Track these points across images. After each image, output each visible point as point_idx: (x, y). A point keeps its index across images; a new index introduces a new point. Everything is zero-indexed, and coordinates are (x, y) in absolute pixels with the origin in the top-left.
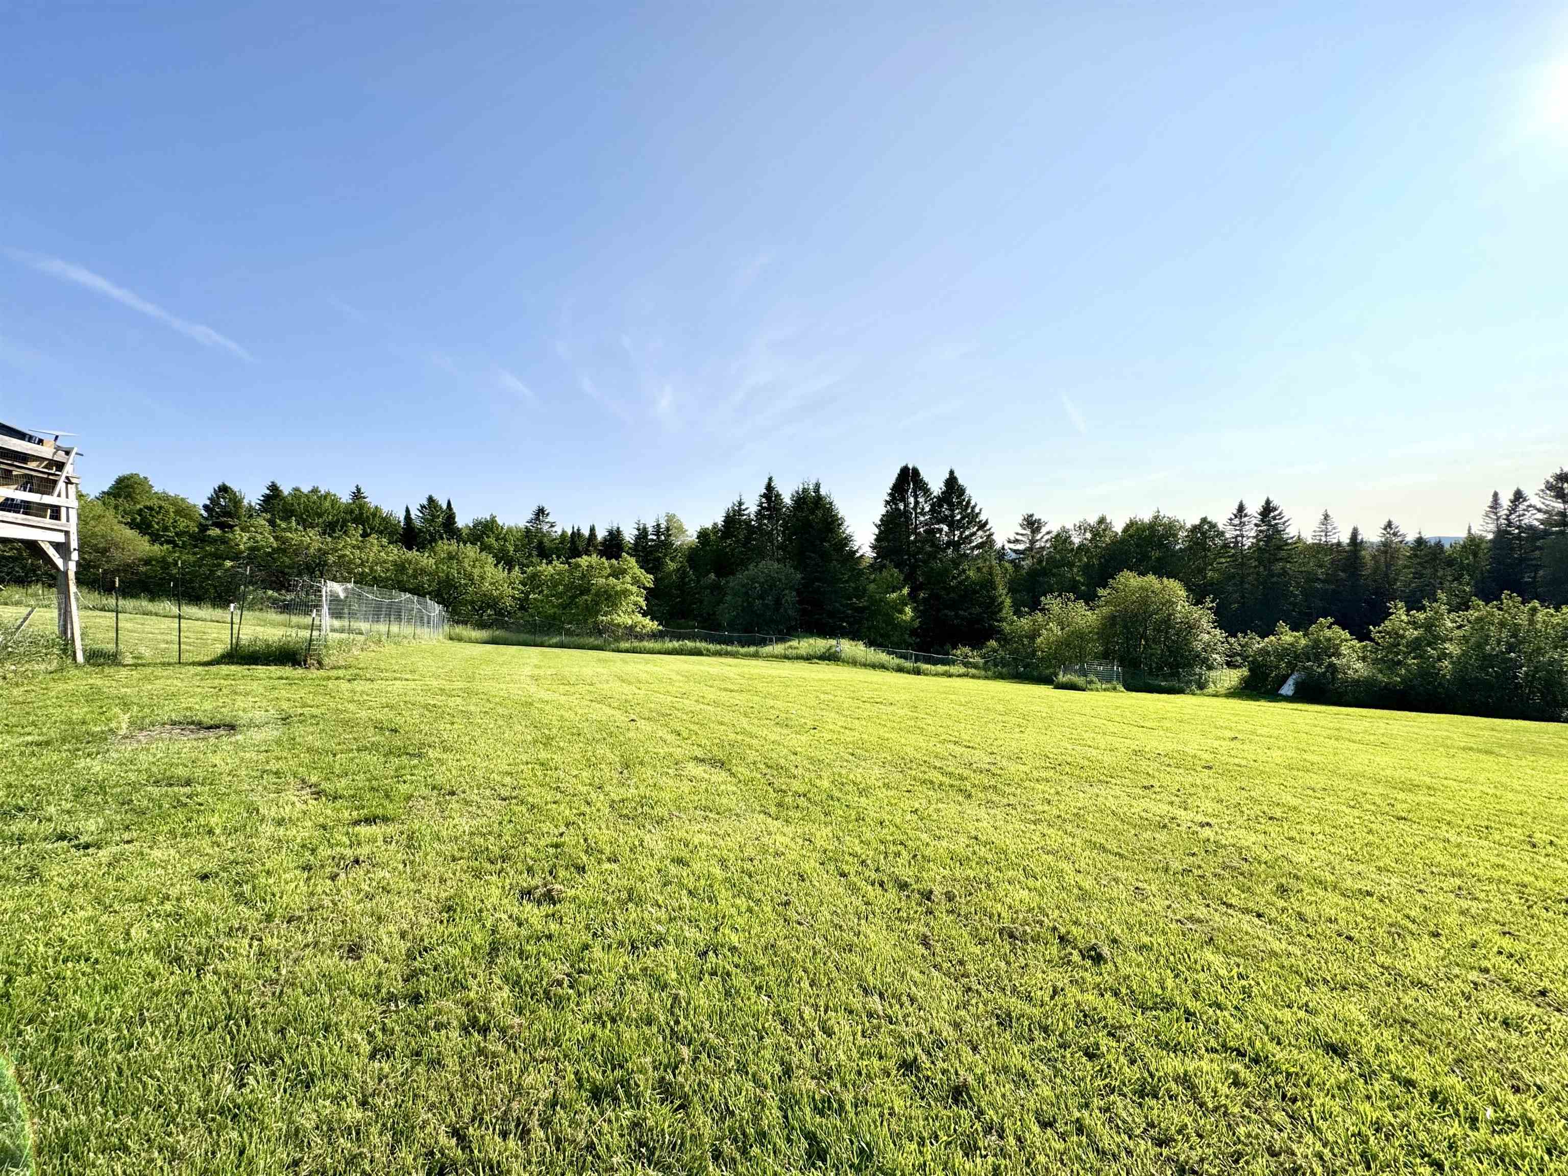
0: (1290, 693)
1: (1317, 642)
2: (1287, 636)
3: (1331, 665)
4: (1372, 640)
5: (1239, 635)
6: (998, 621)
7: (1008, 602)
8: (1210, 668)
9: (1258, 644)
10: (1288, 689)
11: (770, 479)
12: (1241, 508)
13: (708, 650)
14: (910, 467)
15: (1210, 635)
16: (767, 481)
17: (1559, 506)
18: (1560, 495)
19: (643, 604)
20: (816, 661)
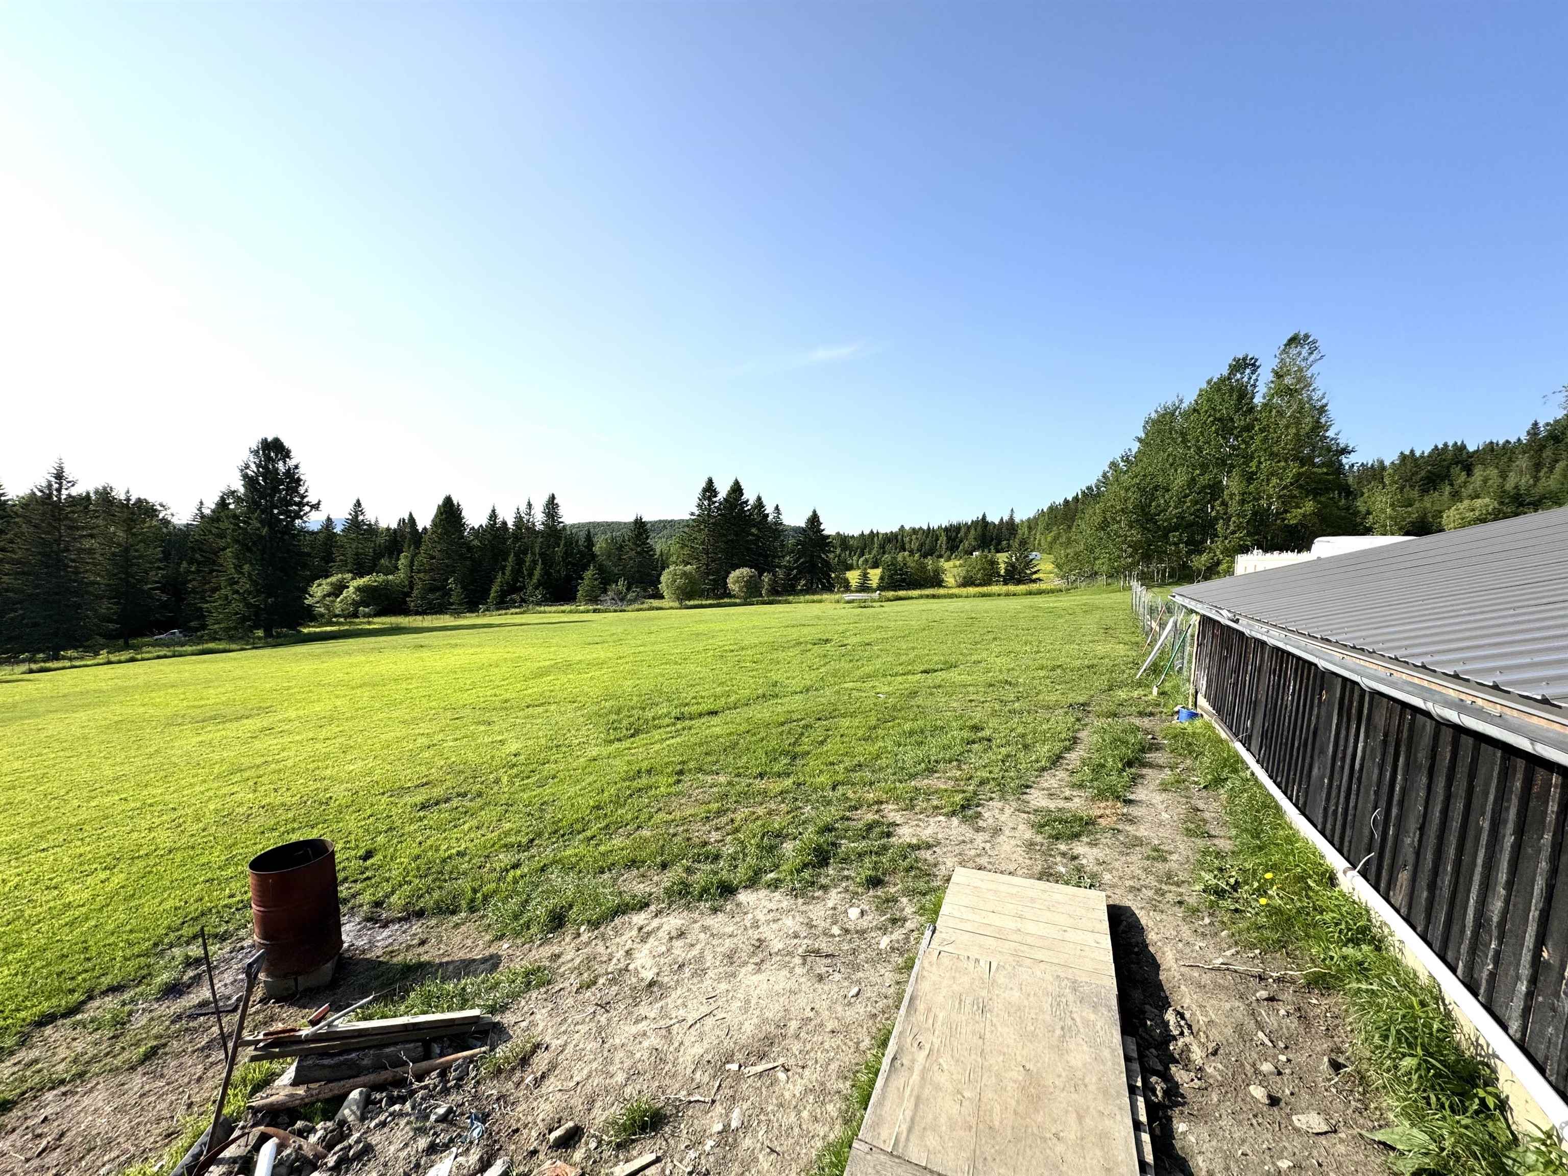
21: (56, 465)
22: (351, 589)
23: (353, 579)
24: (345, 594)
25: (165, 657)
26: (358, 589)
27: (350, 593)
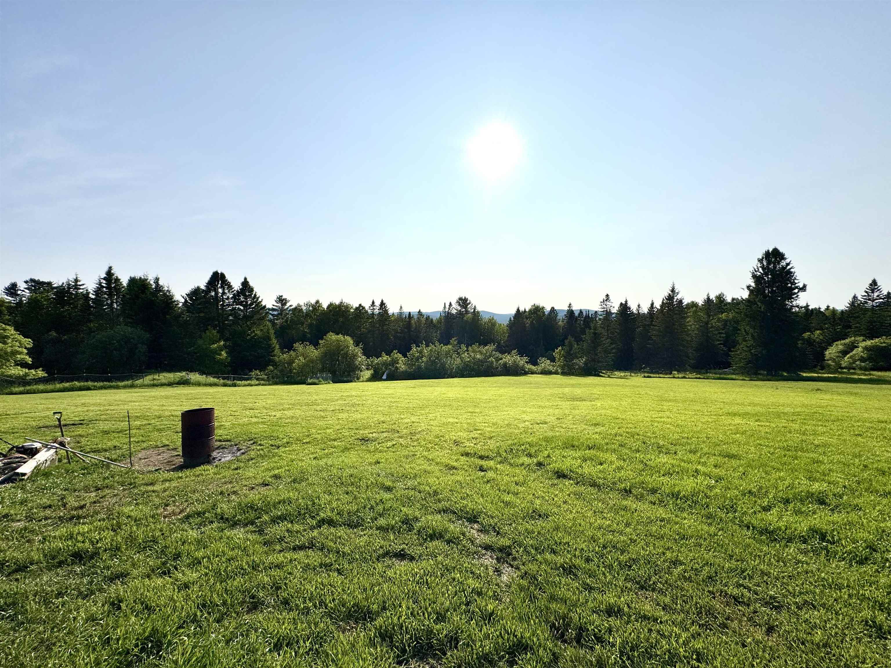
1: (393, 359)
2: (385, 358)
3: (396, 367)
4: (408, 357)
5: (370, 358)
6: (272, 356)
8: (361, 371)
9: (376, 361)
10: (384, 377)
11: (110, 267)
12: (373, 303)
14: (219, 272)
15: (361, 358)
16: (106, 269)
17: (459, 308)
18: (459, 305)
19: (29, 360)
20: (175, 385)
21: (672, 286)
22: (860, 349)
23: (864, 340)
24: (854, 352)
25: (699, 378)
26: (866, 348)
27: (858, 351)
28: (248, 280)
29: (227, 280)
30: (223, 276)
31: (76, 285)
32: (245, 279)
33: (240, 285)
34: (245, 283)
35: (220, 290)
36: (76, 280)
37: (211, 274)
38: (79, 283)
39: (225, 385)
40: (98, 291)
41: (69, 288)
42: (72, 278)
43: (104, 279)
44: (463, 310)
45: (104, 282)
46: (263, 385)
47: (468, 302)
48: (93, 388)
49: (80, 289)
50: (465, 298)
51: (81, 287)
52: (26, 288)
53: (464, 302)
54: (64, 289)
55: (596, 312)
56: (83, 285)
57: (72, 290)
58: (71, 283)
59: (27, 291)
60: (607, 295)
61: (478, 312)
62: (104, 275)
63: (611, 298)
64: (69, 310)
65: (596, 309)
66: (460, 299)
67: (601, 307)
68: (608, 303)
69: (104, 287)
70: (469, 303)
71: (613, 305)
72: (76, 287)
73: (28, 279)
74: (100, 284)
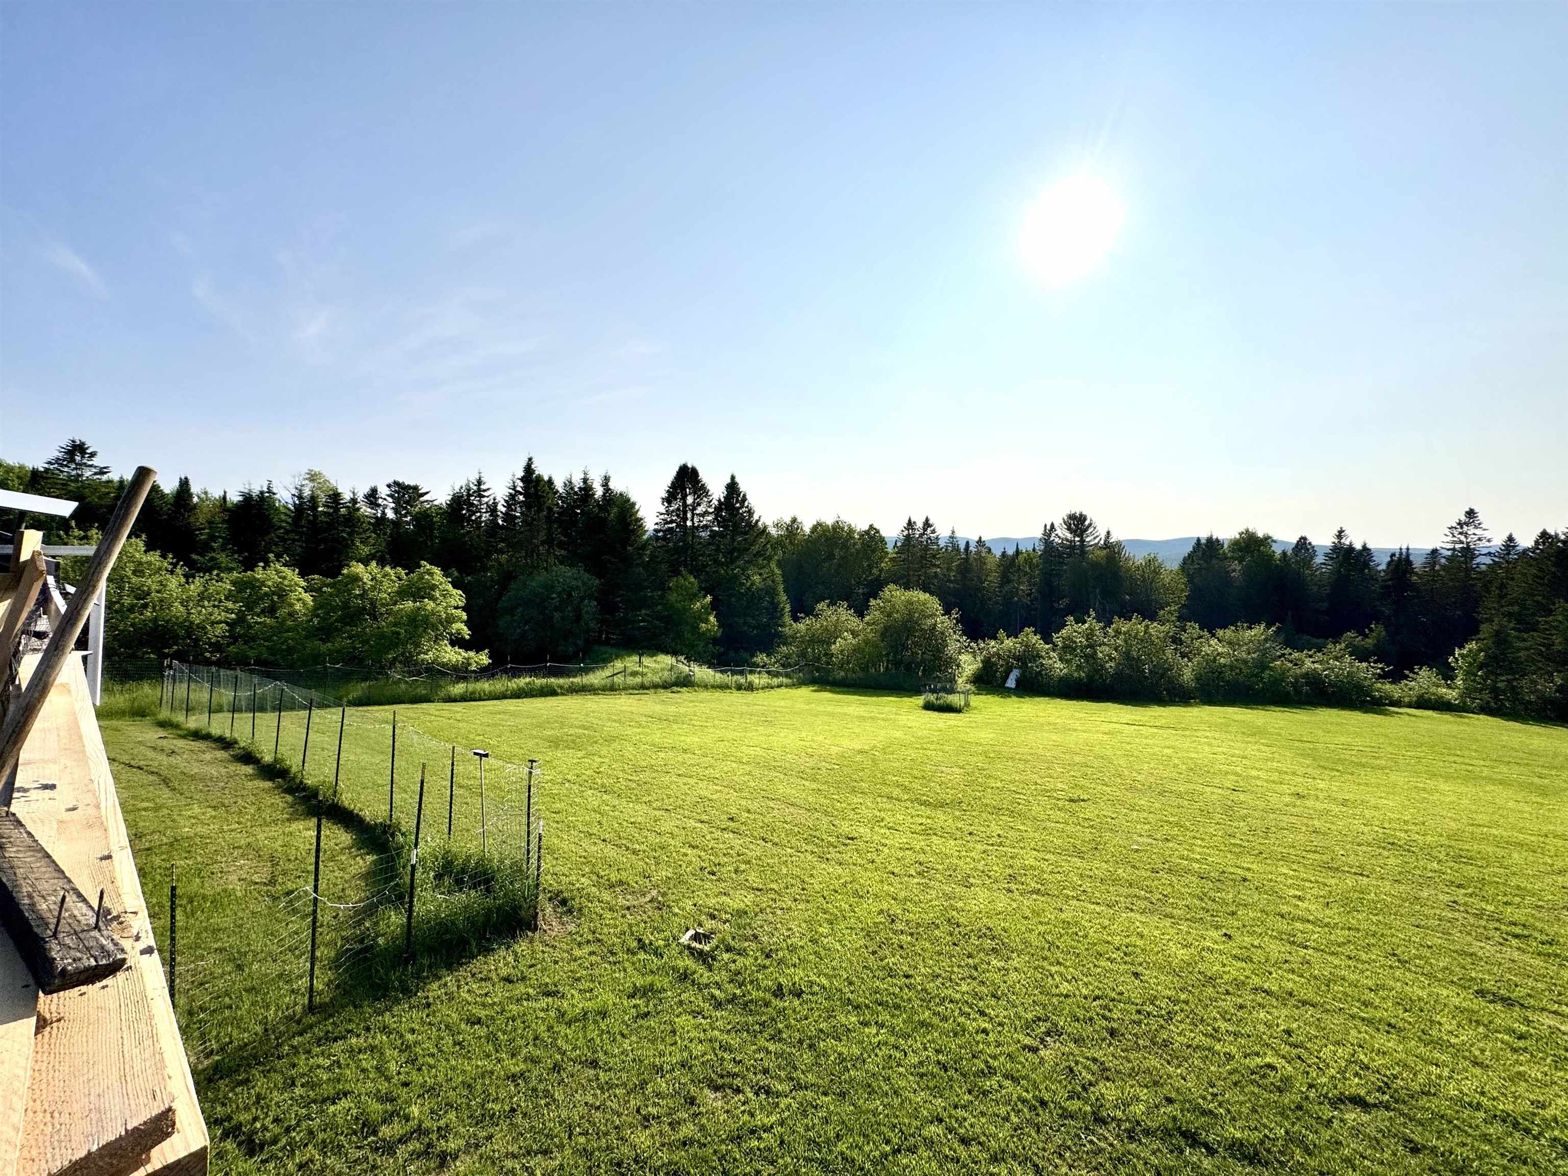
0: (1013, 686)
1: (1027, 647)
2: (1009, 643)
4: (1055, 644)
5: (980, 641)
6: (781, 626)
7: (788, 608)
10: (1011, 683)
11: (530, 459)
13: (561, 687)
14: (690, 466)
15: (955, 642)
16: (524, 463)
17: (1069, 536)
18: (1069, 529)
19: (466, 633)
20: (675, 689)
28: (737, 480)
29: (699, 481)
30: (694, 472)
31: (479, 490)
32: (733, 478)
33: (723, 489)
34: (732, 487)
35: (690, 500)
36: (479, 482)
37: (677, 469)
38: (483, 487)
39: (739, 688)
40: (511, 501)
41: (469, 495)
42: (473, 478)
43: (522, 479)
44: (1077, 539)
45: (521, 484)
46: (786, 686)
47: (1087, 523)
48: (559, 691)
49: (484, 496)
50: (1081, 515)
51: (485, 494)
52: (388, 496)
53: (1077, 523)
54: (462, 496)
55: (1435, 552)
56: (488, 489)
57: (472, 498)
58: (471, 486)
59: (390, 500)
60: (1471, 513)
61: (1119, 543)
62: (521, 474)
63: (1481, 517)
64: (470, 532)
65: (1438, 545)
66: (1072, 517)
67: (1450, 538)
68: (1471, 530)
69: (521, 493)
70: (1090, 525)
71: (1487, 535)
72: (479, 493)
73: (391, 481)
74: (514, 488)
